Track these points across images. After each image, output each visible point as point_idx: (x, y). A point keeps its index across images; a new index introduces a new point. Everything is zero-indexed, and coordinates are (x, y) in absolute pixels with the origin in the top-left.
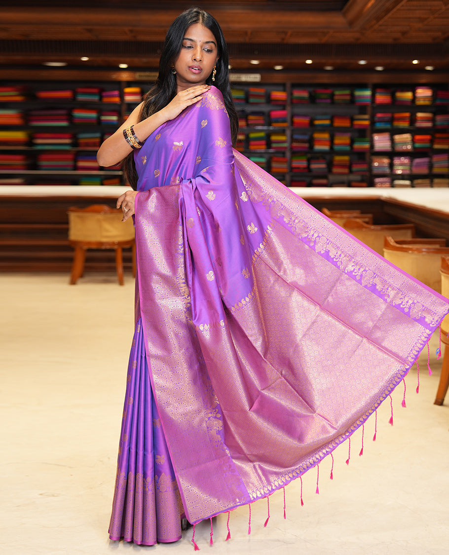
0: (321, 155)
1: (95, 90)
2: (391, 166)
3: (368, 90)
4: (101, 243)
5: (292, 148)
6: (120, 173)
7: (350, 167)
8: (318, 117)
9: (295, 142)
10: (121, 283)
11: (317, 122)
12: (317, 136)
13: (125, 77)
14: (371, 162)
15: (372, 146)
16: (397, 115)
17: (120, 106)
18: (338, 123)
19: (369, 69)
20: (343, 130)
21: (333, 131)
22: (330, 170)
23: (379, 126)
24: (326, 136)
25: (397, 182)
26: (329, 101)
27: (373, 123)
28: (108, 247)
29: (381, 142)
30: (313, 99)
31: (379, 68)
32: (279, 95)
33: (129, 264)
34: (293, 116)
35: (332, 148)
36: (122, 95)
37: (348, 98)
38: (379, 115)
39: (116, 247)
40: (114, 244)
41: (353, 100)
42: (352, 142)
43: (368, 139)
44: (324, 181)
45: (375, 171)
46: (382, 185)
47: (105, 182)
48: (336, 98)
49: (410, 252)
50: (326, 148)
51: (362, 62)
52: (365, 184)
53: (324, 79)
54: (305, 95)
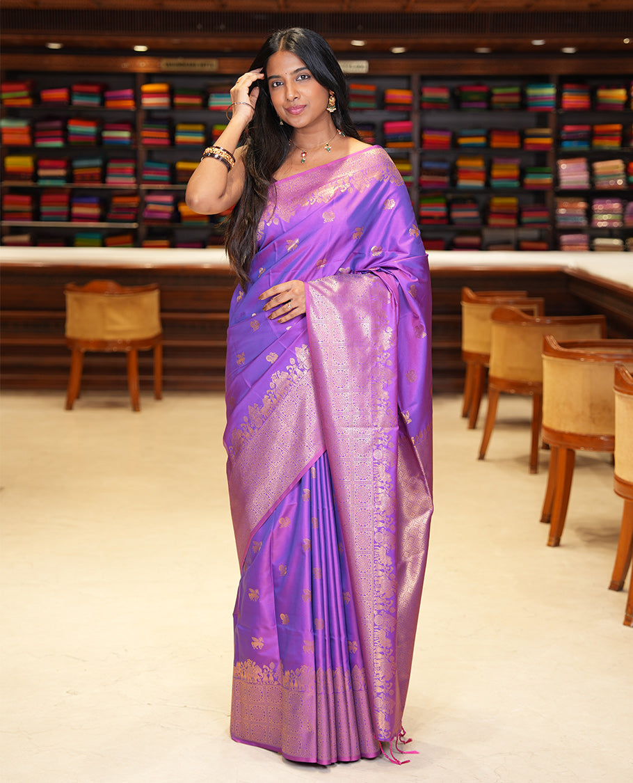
0: (469, 197)
1: (94, 89)
2: (589, 213)
3: (550, 87)
4: (104, 343)
5: (420, 184)
6: (134, 225)
7: (518, 215)
8: (465, 132)
9: (424, 174)
10: (136, 408)
11: (463, 141)
12: (462, 163)
13: (143, 65)
14: (555, 207)
15: (557, 181)
16: (598, 128)
17: (135, 113)
18: (498, 142)
19: (552, 51)
20: (507, 154)
21: (490, 156)
22: (485, 223)
23: (568, 146)
24: (478, 164)
25: (599, 241)
26: (483, 105)
27: (558, 141)
28: (115, 349)
29: (572, 174)
30: (457, 102)
31: (569, 50)
32: (399, 95)
33: (148, 378)
34: (422, 130)
35: (487, 184)
36: (137, 97)
37: (516, 99)
38: (568, 128)
39: (127, 349)
40: (124, 343)
41: (523, 104)
42: (523, 173)
43: (548, 169)
44: (475, 240)
45: (562, 223)
46: (573, 247)
47: (109, 240)
48: (495, 99)
49: (582, 359)
50: (479, 184)
51: (538, 43)
52: (543, 245)
53: (476, 68)
54: (444, 95)
